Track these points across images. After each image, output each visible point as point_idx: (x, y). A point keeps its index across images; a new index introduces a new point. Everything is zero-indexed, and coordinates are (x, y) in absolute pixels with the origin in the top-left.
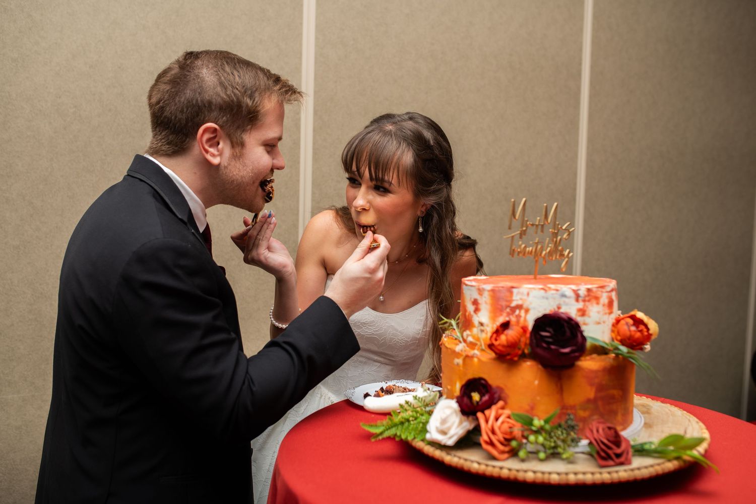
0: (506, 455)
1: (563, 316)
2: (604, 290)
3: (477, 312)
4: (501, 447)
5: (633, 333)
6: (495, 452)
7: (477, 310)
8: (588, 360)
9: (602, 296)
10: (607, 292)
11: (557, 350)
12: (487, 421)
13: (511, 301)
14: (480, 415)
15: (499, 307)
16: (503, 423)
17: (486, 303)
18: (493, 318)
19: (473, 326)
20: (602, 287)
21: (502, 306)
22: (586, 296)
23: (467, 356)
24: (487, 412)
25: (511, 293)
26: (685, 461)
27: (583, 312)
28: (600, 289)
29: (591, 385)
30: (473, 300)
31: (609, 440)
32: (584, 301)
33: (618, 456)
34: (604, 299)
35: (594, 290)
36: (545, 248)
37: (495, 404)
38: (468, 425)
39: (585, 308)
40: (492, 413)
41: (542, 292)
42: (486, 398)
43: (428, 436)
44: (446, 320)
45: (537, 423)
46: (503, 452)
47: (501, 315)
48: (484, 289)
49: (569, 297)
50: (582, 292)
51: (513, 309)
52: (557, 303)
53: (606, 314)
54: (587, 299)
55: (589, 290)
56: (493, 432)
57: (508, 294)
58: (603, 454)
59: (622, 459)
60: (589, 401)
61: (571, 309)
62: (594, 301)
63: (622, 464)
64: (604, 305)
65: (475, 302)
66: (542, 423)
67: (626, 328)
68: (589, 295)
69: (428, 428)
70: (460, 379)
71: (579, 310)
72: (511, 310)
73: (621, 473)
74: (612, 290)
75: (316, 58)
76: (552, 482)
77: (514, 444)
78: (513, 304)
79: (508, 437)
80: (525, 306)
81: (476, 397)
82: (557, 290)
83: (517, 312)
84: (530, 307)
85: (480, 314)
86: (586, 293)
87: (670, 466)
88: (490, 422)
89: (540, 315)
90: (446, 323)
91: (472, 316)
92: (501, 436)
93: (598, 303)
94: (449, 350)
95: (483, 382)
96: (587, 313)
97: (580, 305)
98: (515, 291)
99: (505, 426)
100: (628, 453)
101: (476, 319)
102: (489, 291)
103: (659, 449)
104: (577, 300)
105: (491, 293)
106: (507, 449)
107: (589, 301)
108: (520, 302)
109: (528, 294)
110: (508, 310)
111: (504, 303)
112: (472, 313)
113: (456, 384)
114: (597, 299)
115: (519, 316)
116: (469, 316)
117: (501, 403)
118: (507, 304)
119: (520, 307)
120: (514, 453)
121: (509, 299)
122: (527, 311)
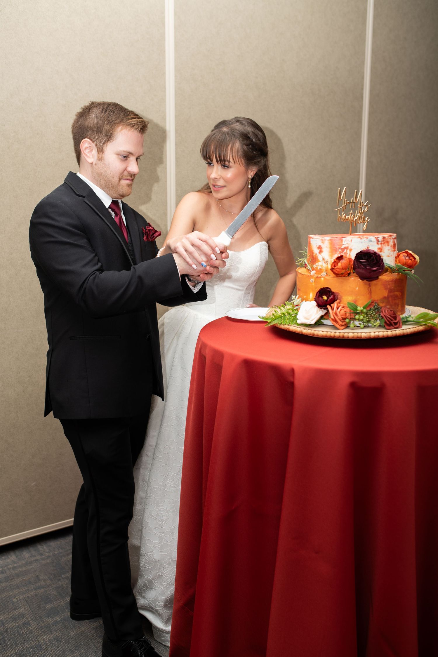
0: (343, 327)
1: (371, 251)
2: (391, 238)
3: (321, 253)
4: (341, 323)
5: (407, 261)
6: (338, 326)
7: (321, 252)
8: (384, 276)
9: (390, 241)
10: (392, 239)
11: (370, 269)
12: (333, 310)
13: (341, 245)
14: (328, 307)
15: (335, 249)
16: (341, 310)
17: (327, 247)
18: (331, 256)
19: (318, 261)
20: (390, 236)
21: (336, 248)
22: (382, 241)
23: (317, 277)
24: (332, 305)
25: (342, 241)
26: (428, 326)
27: (381, 250)
28: (389, 237)
29: (386, 289)
30: (318, 246)
31: (390, 316)
32: (381, 244)
33: (396, 324)
34: (391, 243)
35: (387, 237)
36: (356, 216)
37: (336, 301)
38: (322, 312)
39: (382, 248)
40: (335, 305)
41: (359, 239)
42: (332, 297)
43: (299, 322)
44: (300, 260)
45: (359, 309)
46: (342, 326)
47: (336, 253)
48: (325, 240)
49: (374, 242)
50: (380, 239)
51: (343, 250)
52: (367, 245)
53: (392, 251)
54: (383, 242)
55: (384, 238)
56: (336, 314)
57: (340, 241)
58: (388, 323)
59: (397, 326)
60: (385, 298)
61: (374, 248)
62: (386, 244)
63: (397, 328)
64: (391, 246)
65: (320, 248)
66: (362, 308)
67: (403, 258)
68: (384, 241)
69: (298, 317)
70: (313, 291)
71: (379, 249)
72: (341, 250)
73: (397, 332)
74: (395, 238)
75: (176, 91)
76: (371, 337)
77: (347, 320)
78: (343, 247)
79: (344, 317)
80: (349, 248)
81: (325, 298)
82: (367, 238)
83: (345, 251)
84: (352, 248)
85: (322, 254)
86: (382, 239)
87: (421, 328)
88: (335, 310)
89: (359, 251)
90: (300, 261)
91: (317, 256)
92: (340, 317)
93: (388, 245)
94: (305, 276)
95: (328, 289)
96: (383, 250)
97: (379, 246)
98: (344, 239)
99: (343, 312)
100: (400, 323)
101: (320, 257)
102: (328, 240)
103: (416, 320)
104: (378, 244)
105: (330, 241)
106: (344, 324)
107: (384, 244)
108: (347, 246)
109: (351, 241)
110: (340, 250)
111: (337, 247)
112: (318, 254)
113: (310, 294)
114: (388, 242)
115: (346, 253)
116: (315, 256)
117: (338, 301)
118: (340, 247)
119: (346, 248)
120: (347, 326)
121: (340, 244)
122: (351, 250)
